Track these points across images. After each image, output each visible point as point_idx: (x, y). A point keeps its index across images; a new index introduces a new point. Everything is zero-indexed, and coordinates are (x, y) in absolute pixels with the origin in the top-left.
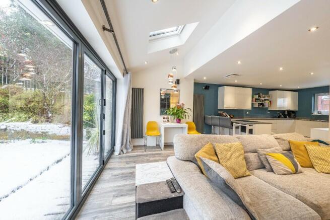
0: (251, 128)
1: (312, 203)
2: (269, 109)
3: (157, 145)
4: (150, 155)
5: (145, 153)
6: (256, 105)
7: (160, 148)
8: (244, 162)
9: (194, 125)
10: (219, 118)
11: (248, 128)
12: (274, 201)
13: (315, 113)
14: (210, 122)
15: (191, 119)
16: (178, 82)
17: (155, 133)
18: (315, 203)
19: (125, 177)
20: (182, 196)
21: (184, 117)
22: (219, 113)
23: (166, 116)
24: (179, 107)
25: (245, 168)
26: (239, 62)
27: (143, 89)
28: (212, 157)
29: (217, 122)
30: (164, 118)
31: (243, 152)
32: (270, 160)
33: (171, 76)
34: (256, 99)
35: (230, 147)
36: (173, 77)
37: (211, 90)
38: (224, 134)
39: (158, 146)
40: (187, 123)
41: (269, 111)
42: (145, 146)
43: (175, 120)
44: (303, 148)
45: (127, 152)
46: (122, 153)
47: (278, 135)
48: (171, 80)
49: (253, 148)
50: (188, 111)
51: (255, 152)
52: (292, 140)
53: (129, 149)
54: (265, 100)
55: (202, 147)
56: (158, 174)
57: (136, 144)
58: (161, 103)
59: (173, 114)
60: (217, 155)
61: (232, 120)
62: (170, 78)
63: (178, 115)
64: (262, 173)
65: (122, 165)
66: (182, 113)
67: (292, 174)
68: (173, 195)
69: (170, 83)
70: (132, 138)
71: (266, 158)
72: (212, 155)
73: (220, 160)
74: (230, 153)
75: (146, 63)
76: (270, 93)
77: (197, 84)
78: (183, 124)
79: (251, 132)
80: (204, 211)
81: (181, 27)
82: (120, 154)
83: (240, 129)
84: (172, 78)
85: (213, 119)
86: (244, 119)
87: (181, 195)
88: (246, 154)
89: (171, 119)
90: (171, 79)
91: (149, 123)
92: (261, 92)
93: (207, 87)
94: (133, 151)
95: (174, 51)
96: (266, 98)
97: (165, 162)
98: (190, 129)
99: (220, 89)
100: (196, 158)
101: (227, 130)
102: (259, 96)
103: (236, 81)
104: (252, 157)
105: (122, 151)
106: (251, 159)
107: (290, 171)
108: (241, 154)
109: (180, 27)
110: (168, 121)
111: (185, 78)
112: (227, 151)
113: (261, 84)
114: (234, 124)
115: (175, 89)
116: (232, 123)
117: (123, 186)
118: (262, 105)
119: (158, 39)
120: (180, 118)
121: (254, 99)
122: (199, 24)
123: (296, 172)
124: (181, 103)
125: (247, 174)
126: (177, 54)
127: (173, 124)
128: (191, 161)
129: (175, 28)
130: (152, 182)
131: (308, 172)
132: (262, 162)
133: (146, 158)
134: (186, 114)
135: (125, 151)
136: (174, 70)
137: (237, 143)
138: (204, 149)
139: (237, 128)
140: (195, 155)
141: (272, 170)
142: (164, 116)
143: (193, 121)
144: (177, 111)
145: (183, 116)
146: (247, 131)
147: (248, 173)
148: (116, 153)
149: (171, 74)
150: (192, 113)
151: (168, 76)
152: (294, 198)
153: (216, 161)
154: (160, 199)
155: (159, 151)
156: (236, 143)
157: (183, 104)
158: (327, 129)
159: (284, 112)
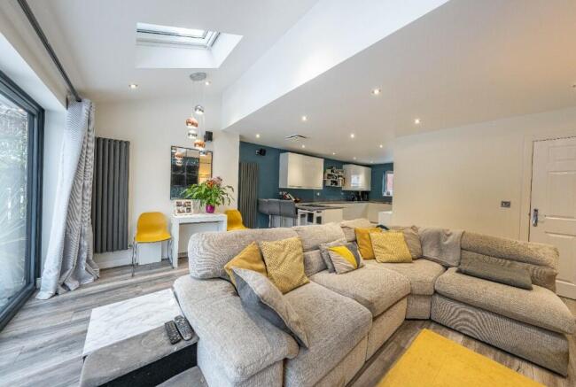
0: (319, 215)
1: (366, 300)
2: (343, 189)
3: (163, 260)
4: (144, 282)
5: (133, 280)
6: (329, 183)
7: (171, 264)
8: (302, 264)
9: (239, 216)
10: (280, 203)
11: (316, 215)
12: (330, 310)
13: (385, 195)
14: (266, 209)
15: (234, 206)
16: (209, 136)
17: (159, 235)
18: (368, 299)
19: (67, 345)
20: (195, 345)
21: (221, 202)
22: (280, 194)
23: (183, 201)
24: (211, 183)
25: (303, 273)
26: (304, 118)
27: (127, 143)
28: (255, 265)
29: (276, 209)
30: (179, 205)
31: (301, 250)
32: (333, 256)
33: (193, 124)
34: (329, 175)
35: (284, 246)
36: (197, 126)
37: (269, 157)
38: (286, 226)
39: (166, 262)
40: (226, 213)
41: (344, 191)
42: (132, 265)
43: (204, 208)
44: (367, 236)
45: (80, 287)
46: (61, 290)
47: (345, 223)
48: (192, 132)
49: (314, 244)
50: (228, 191)
51: (317, 248)
52: (358, 227)
53: (85, 278)
54: (339, 176)
55: (239, 252)
56: (148, 317)
57: (110, 264)
58: (173, 176)
59: (199, 197)
60: (264, 261)
61: (297, 205)
62: (190, 127)
63: (210, 198)
64: (324, 276)
65: (60, 320)
66: (217, 195)
67: (353, 270)
68: (175, 348)
69: (191, 137)
70: (95, 251)
71: (328, 254)
72: (257, 262)
73: (269, 268)
74: (283, 254)
75: (133, 86)
76: (345, 166)
77: (245, 146)
78: (219, 215)
79: (319, 221)
80: (225, 357)
81: (211, 35)
82: (56, 294)
83: (306, 218)
84: (194, 128)
85: (270, 205)
86: (313, 203)
87: (192, 342)
88: (306, 253)
89: (194, 204)
90: (192, 129)
91: (143, 216)
92: (334, 165)
93: (263, 151)
94: (99, 281)
95: (199, 76)
96: (340, 174)
97: (170, 290)
98: (231, 223)
99: (282, 155)
100: (227, 272)
101: (290, 220)
102: (332, 171)
103: (303, 146)
104: (313, 256)
105: (64, 285)
106: (312, 260)
107: (352, 266)
108: (298, 255)
109: (210, 33)
110: (189, 210)
111: (224, 131)
112: (279, 251)
113: (334, 154)
114: (299, 210)
115: (201, 149)
116: (297, 209)
117: (58, 367)
118: (336, 183)
119: (161, 42)
120: (212, 204)
121: (326, 175)
122: (244, 38)
123: (358, 267)
124: (215, 176)
125: (305, 281)
126: (207, 83)
127: (199, 215)
128: (220, 278)
129: (199, 33)
130: (129, 336)
131: (369, 265)
132: (324, 261)
133: (132, 291)
134: (225, 196)
135: (72, 285)
136: (198, 112)
137: (294, 239)
138: (243, 254)
139: (303, 216)
140: (225, 266)
141: (334, 270)
142: (179, 201)
143: (239, 209)
144: (206, 191)
145: (218, 200)
146: (315, 220)
147: (306, 279)
148: (44, 295)
149: (193, 120)
150: (235, 195)
151: (188, 123)
152: (350, 300)
153: (260, 271)
154: (142, 365)
155: (168, 270)
156: (292, 239)
157: (219, 178)
158: (390, 212)
159: (357, 192)
